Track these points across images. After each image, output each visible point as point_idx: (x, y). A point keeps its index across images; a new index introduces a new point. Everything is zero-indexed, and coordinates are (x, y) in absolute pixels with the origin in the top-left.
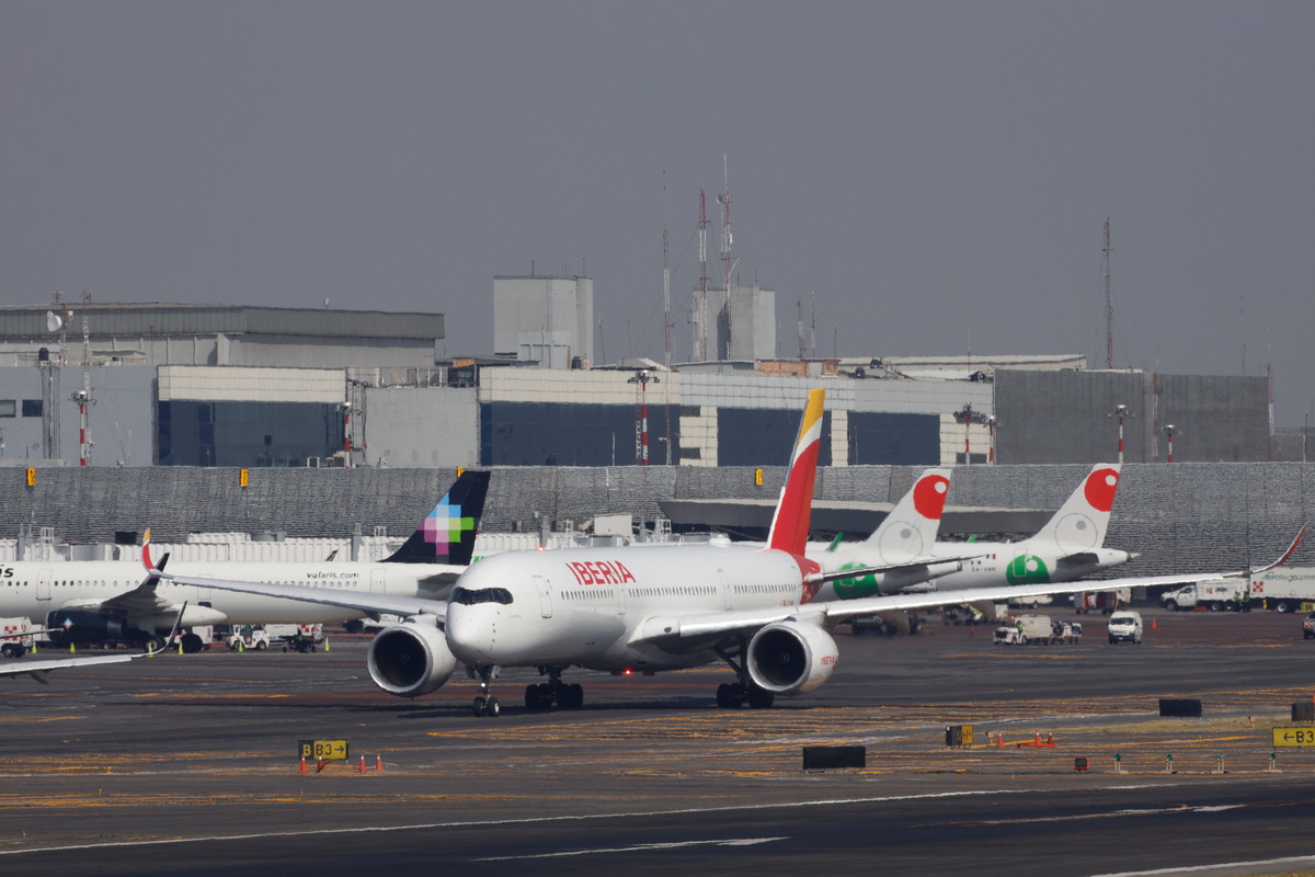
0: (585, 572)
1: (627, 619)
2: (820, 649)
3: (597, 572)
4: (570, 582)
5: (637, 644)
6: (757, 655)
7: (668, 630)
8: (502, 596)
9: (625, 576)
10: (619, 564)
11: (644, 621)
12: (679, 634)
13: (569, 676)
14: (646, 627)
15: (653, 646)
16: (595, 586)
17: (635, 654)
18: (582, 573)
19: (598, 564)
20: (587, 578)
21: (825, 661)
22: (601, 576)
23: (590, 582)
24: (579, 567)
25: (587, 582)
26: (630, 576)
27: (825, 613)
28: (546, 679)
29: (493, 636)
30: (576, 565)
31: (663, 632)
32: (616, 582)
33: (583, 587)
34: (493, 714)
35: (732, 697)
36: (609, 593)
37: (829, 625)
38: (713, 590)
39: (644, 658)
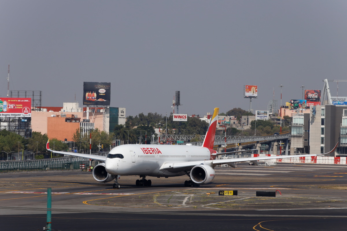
0: (146, 150)
1: (159, 162)
2: (209, 171)
3: (150, 151)
4: (141, 153)
5: (162, 170)
6: (193, 174)
7: (170, 166)
8: (120, 156)
9: (159, 152)
10: (157, 149)
11: (164, 164)
12: (173, 167)
14: (165, 166)
15: (167, 171)
16: (149, 154)
17: (161, 172)
18: (145, 151)
19: (151, 149)
20: (147, 152)
21: (211, 175)
22: (151, 152)
23: (148, 153)
24: (145, 149)
25: (146, 153)
26: (160, 152)
27: (212, 163)
29: (117, 167)
30: (144, 148)
31: (169, 167)
32: (156, 153)
33: (146, 154)
34: (118, 188)
35: (189, 184)
36: (153, 156)
37: (213, 166)
38: (185, 156)
39: (164, 173)
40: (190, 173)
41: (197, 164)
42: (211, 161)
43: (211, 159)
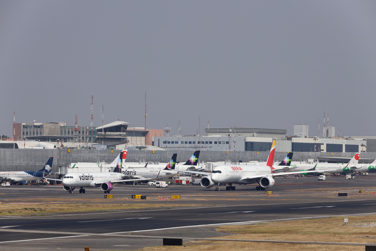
1: (241, 176)
2: (272, 181)
4: (231, 170)
5: (242, 180)
6: (261, 182)
8: (220, 172)
11: (244, 176)
12: (249, 178)
13: (233, 185)
14: (244, 178)
15: (245, 180)
16: (235, 171)
17: (242, 181)
19: (236, 167)
21: (272, 183)
22: (237, 169)
23: (235, 170)
24: (233, 167)
26: (241, 169)
28: (229, 186)
29: (218, 178)
31: (247, 178)
32: (239, 170)
33: (234, 171)
34: (218, 191)
35: (259, 189)
36: (238, 172)
37: (274, 177)
38: (256, 172)
39: (244, 182)
40: (259, 182)
41: (264, 176)
42: (272, 174)
43: (272, 173)
